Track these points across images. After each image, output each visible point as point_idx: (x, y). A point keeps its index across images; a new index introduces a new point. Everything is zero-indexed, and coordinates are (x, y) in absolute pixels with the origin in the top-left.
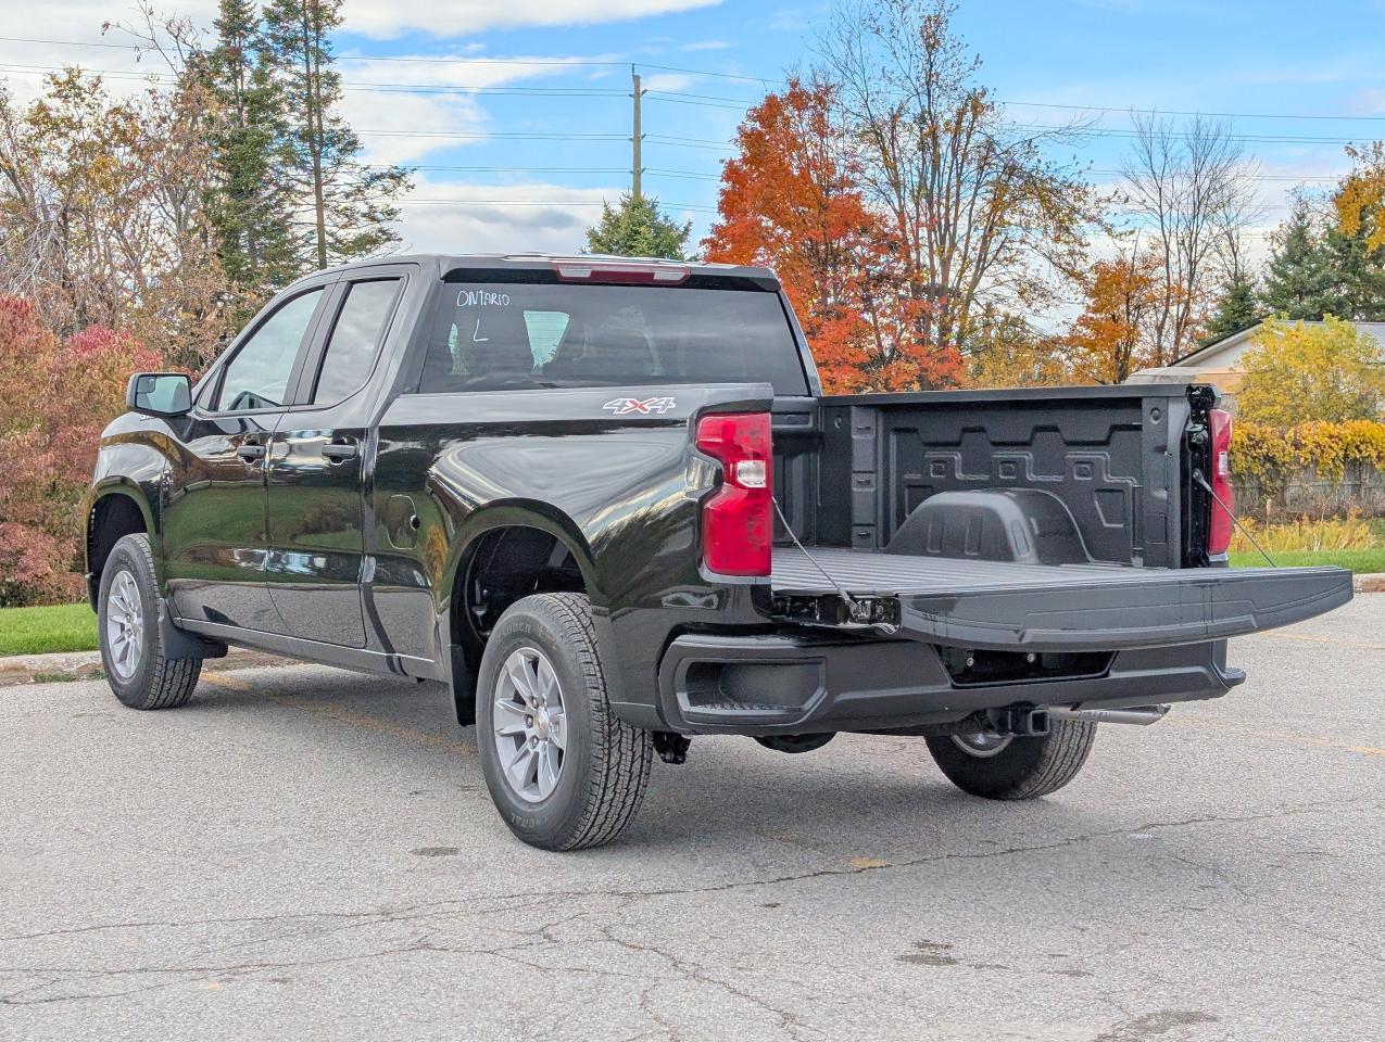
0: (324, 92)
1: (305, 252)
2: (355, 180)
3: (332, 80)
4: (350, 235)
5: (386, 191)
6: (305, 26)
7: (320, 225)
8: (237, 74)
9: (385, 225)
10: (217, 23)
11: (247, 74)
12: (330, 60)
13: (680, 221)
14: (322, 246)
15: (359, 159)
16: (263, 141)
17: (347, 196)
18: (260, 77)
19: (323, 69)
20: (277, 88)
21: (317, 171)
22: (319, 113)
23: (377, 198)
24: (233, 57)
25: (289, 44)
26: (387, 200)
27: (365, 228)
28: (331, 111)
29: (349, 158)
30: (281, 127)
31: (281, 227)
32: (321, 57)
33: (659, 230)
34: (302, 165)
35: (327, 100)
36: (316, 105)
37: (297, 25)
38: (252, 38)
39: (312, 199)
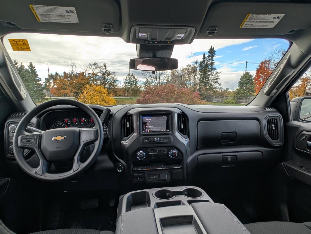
0: (213, 64)
1: (211, 80)
2: (216, 73)
3: (214, 63)
4: (215, 78)
5: (219, 74)
6: (211, 58)
7: (212, 77)
8: (204, 63)
9: (218, 77)
10: (203, 58)
11: (205, 63)
12: (214, 61)
13: (252, 75)
14: (212, 79)
15: (216, 70)
16: (206, 69)
17: (215, 74)
18: (207, 63)
19: (213, 62)
20: (208, 64)
21: (212, 72)
22: (212, 66)
23: (218, 75)
24: (204, 61)
25: (210, 59)
26: (219, 75)
27: (216, 77)
28: (213, 66)
29: (215, 71)
30: (208, 68)
31: (208, 78)
32: (213, 60)
33: (250, 75)
34: (210, 72)
35: (213, 65)
36: (212, 65)
37: (211, 57)
38: (206, 59)
39: (211, 75)
